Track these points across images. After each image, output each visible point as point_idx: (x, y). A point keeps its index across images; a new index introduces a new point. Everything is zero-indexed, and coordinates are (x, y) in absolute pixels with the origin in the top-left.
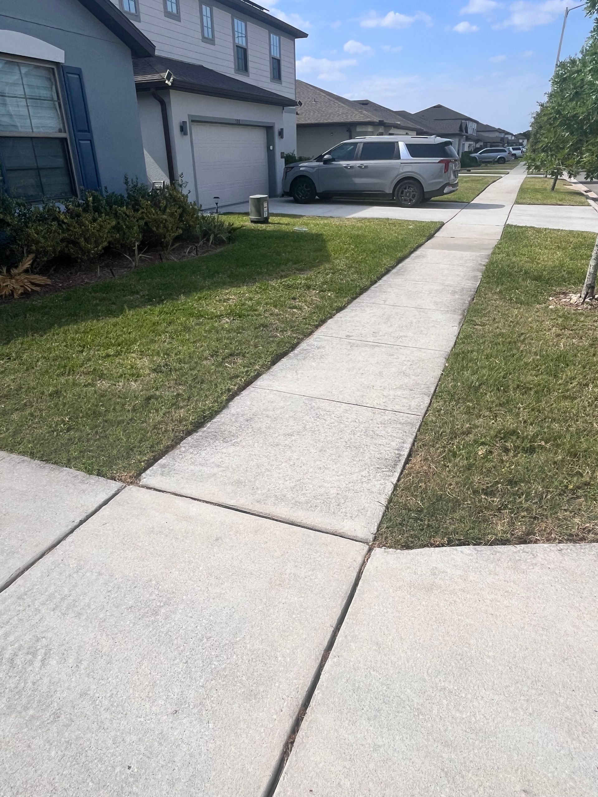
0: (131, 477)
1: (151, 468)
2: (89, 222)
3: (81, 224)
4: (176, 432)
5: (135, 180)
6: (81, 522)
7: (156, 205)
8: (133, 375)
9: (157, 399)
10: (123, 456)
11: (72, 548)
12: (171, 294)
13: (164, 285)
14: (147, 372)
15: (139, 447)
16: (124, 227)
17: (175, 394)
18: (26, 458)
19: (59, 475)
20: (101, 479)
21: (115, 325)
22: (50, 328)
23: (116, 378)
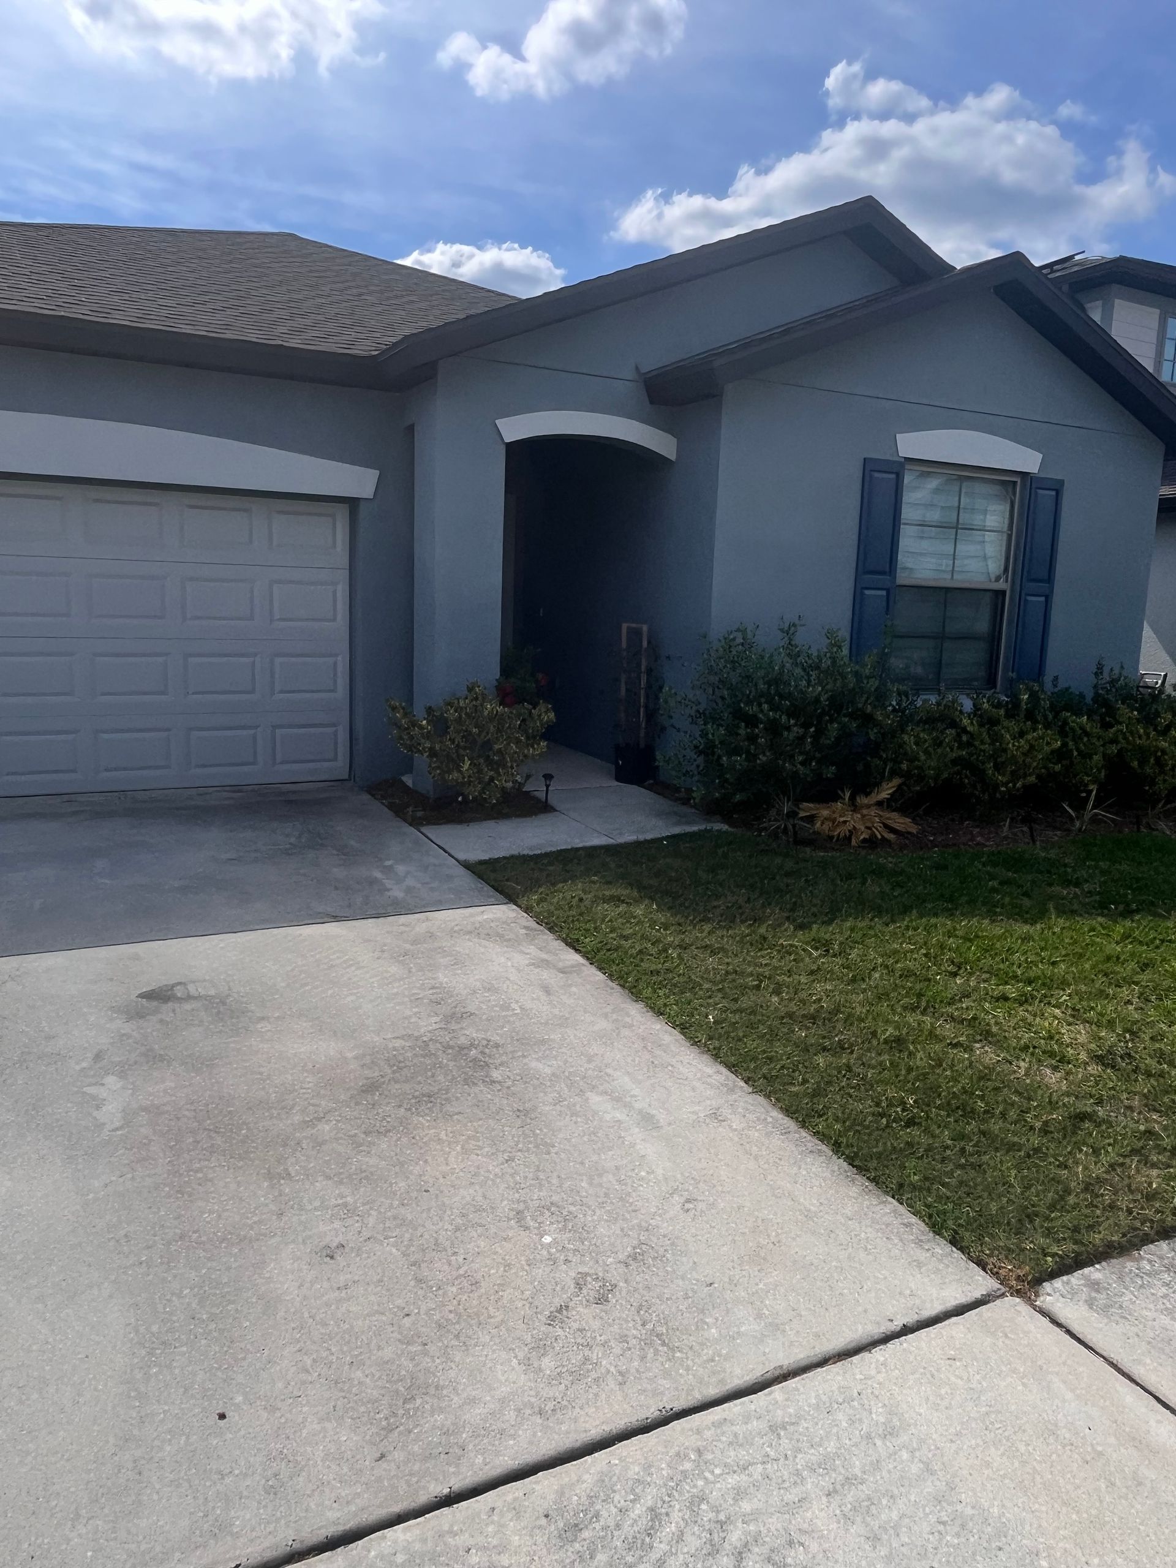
0: (1018, 1278)
1: (1065, 1278)
2: (1011, 736)
3: (995, 738)
4: (1135, 1218)
5: (1116, 671)
6: (906, 1330)
7: (1149, 720)
8: (1052, 1054)
9: (1098, 1125)
10: (1008, 1223)
11: (880, 1378)
12: (1152, 903)
13: (1138, 880)
14: (1083, 1056)
15: (1047, 1218)
16: (1075, 753)
17: (1142, 1128)
18: (824, 1147)
19: (878, 1208)
20: (957, 1254)
21: (1026, 938)
22: (905, 912)
23: (1014, 1049)
